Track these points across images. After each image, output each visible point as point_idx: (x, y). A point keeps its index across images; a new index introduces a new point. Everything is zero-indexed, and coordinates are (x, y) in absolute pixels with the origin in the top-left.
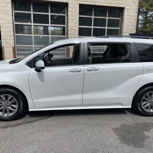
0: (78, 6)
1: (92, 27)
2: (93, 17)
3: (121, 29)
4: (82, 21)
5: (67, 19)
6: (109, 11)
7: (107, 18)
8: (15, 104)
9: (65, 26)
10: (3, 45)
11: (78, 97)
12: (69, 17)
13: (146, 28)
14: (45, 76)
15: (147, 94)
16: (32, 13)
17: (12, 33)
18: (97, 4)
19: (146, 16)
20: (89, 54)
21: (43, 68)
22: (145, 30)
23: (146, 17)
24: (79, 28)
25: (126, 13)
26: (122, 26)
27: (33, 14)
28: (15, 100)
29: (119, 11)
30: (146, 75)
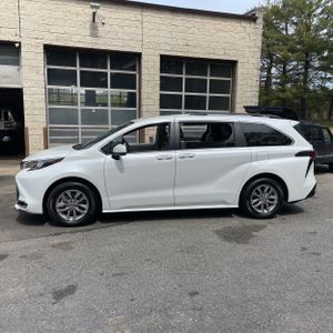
0: (158, 59)
1: (184, 93)
2: (184, 76)
3: (233, 97)
4: (165, 84)
5: (140, 79)
6: (211, 66)
7: (209, 78)
8: (84, 202)
9: (136, 91)
10: (26, 124)
11: (168, 193)
12: (143, 77)
13: (284, 91)
14: (125, 165)
15: (259, 188)
16: (78, 69)
17: (43, 105)
18: (190, 55)
19: (284, 68)
20: (182, 136)
21: (124, 154)
22: (281, 95)
23: (285, 71)
24: (161, 95)
25: (240, 70)
26: (234, 92)
27: (81, 72)
28: (84, 197)
29: (229, 67)
30: (254, 163)
